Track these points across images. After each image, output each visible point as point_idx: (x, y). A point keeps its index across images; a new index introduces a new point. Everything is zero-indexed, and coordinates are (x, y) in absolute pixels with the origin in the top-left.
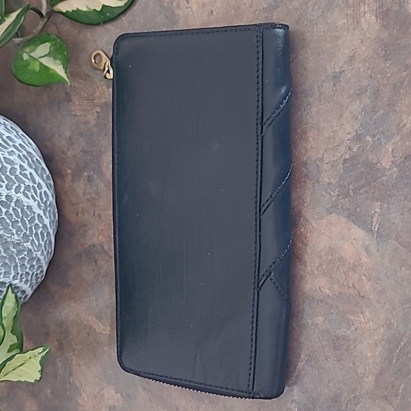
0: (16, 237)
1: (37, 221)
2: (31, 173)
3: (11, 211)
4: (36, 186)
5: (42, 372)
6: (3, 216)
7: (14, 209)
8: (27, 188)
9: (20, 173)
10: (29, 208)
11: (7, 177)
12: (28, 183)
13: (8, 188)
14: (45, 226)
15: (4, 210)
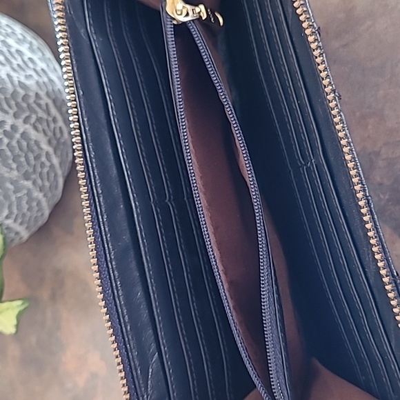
0: (15, 173)
1: (44, 159)
2: (47, 105)
3: (14, 143)
4: (50, 119)
5: (17, 326)
6: (4, 147)
7: (18, 142)
8: (39, 120)
9: (35, 102)
10: (37, 143)
11: (17, 104)
12: (41, 114)
13: (16, 116)
14: (52, 166)
15: (6, 141)
